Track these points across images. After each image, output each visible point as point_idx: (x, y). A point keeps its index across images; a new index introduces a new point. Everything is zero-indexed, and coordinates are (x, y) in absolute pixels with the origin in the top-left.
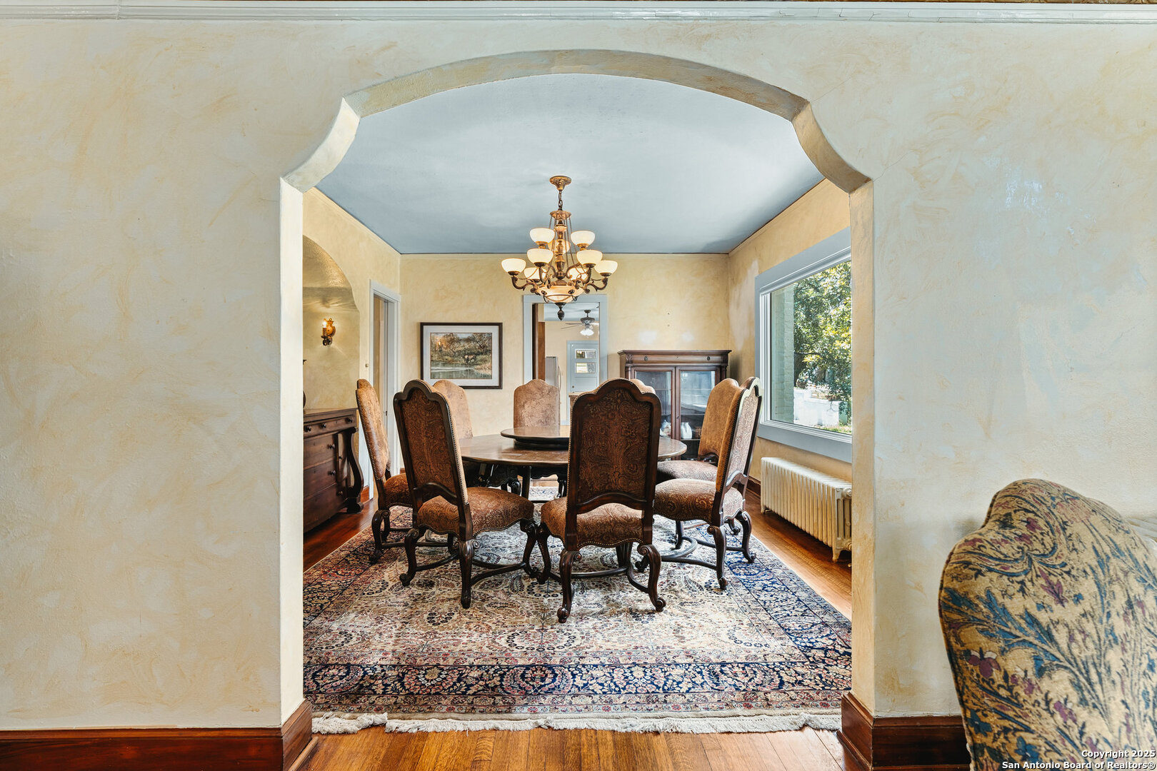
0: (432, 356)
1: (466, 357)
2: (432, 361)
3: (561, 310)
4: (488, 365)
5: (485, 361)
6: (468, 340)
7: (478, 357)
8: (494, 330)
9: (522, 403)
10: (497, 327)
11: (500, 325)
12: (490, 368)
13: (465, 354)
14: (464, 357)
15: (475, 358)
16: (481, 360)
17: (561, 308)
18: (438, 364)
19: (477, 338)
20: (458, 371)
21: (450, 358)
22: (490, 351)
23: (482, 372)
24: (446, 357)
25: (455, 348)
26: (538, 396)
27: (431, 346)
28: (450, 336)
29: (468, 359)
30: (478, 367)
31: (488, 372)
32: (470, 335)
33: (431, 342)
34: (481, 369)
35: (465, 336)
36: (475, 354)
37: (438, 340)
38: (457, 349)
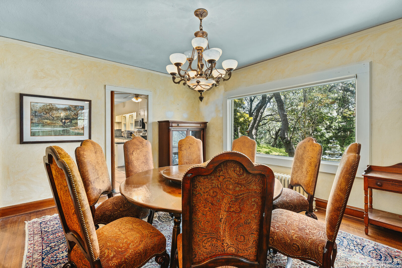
0: (32, 120)
1: (64, 121)
2: (32, 123)
3: (201, 95)
6: (65, 110)
7: (73, 121)
8: (85, 104)
9: (131, 152)
10: (87, 103)
11: (90, 101)
12: (82, 129)
13: (63, 119)
14: (61, 121)
15: (70, 122)
16: (76, 123)
17: (201, 94)
19: (72, 109)
21: (49, 122)
24: (46, 121)
25: (54, 114)
26: (141, 147)
27: (31, 112)
28: (49, 105)
29: (65, 123)
30: (73, 128)
32: (67, 106)
33: (30, 108)
34: (76, 129)
35: (63, 107)
36: (70, 119)
37: (37, 107)
38: (55, 115)
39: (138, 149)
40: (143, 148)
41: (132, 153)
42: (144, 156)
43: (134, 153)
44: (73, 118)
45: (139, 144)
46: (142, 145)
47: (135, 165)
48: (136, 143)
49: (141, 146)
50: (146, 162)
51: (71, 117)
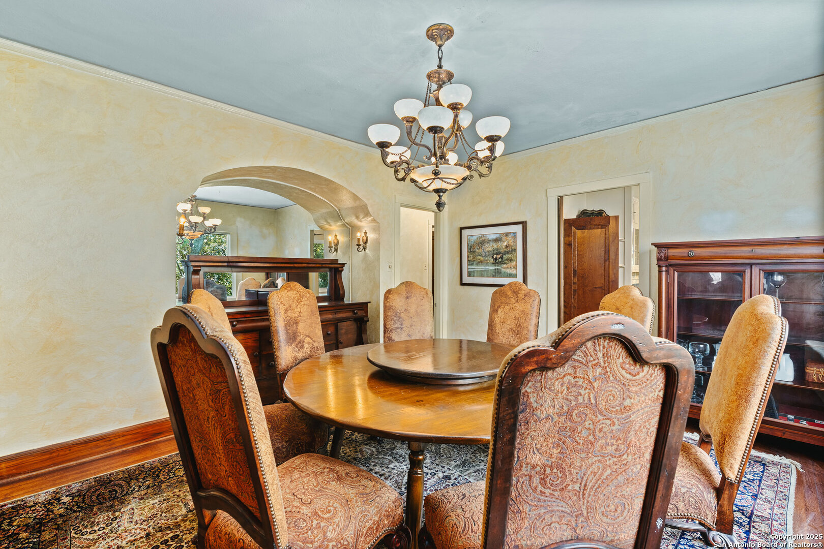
0: (468, 257)
1: (495, 256)
2: (468, 261)
4: (513, 264)
5: (510, 260)
6: (496, 240)
7: (504, 256)
8: (518, 229)
10: (520, 226)
11: (524, 224)
12: (515, 267)
13: (494, 254)
14: (492, 257)
15: (502, 258)
16: (507, 259)
18: (473, 264)
19: (504, 238)
20: (489, 270)
21: (482, 258)
22: (515, 250)
23: (508, 271)
24: (479, 257)
25: (485, 248)
27: (468, 248)
28: (481, 237)
29: (496, 259)
30: (505, 266)
31: (513, 272)
32: (498, 236)
33: (468, 244)
34: (508, 268)
35: (494, 237)
36: (502, 254)
37: (472, 240)
38: (487, 250)
39: (508, 304)
40: (516, 304)
41: (497, 311)
42: (515, 319)
43: (499, 311)
44: (505, 251)
45: (511, 296)
46: (515, 297)
47: (497, 331)
48: (507, 293)
49: (513, 300)
50: (518, 330)
51: (502, 251)
